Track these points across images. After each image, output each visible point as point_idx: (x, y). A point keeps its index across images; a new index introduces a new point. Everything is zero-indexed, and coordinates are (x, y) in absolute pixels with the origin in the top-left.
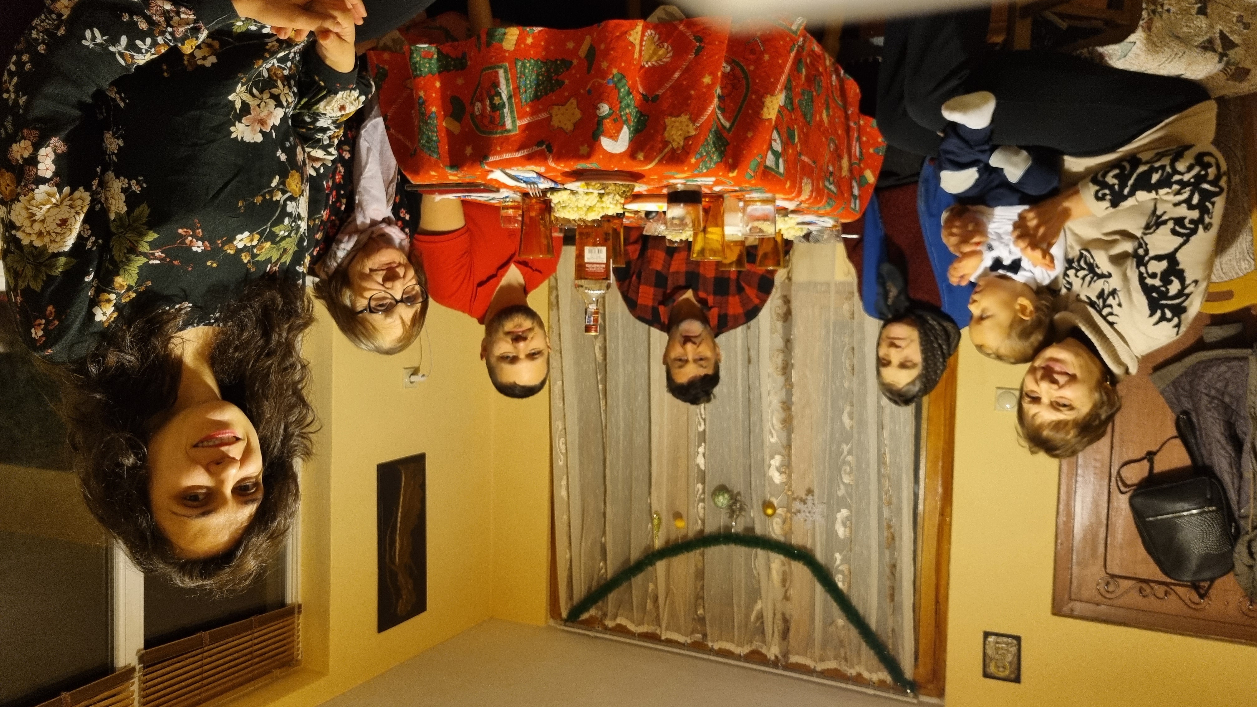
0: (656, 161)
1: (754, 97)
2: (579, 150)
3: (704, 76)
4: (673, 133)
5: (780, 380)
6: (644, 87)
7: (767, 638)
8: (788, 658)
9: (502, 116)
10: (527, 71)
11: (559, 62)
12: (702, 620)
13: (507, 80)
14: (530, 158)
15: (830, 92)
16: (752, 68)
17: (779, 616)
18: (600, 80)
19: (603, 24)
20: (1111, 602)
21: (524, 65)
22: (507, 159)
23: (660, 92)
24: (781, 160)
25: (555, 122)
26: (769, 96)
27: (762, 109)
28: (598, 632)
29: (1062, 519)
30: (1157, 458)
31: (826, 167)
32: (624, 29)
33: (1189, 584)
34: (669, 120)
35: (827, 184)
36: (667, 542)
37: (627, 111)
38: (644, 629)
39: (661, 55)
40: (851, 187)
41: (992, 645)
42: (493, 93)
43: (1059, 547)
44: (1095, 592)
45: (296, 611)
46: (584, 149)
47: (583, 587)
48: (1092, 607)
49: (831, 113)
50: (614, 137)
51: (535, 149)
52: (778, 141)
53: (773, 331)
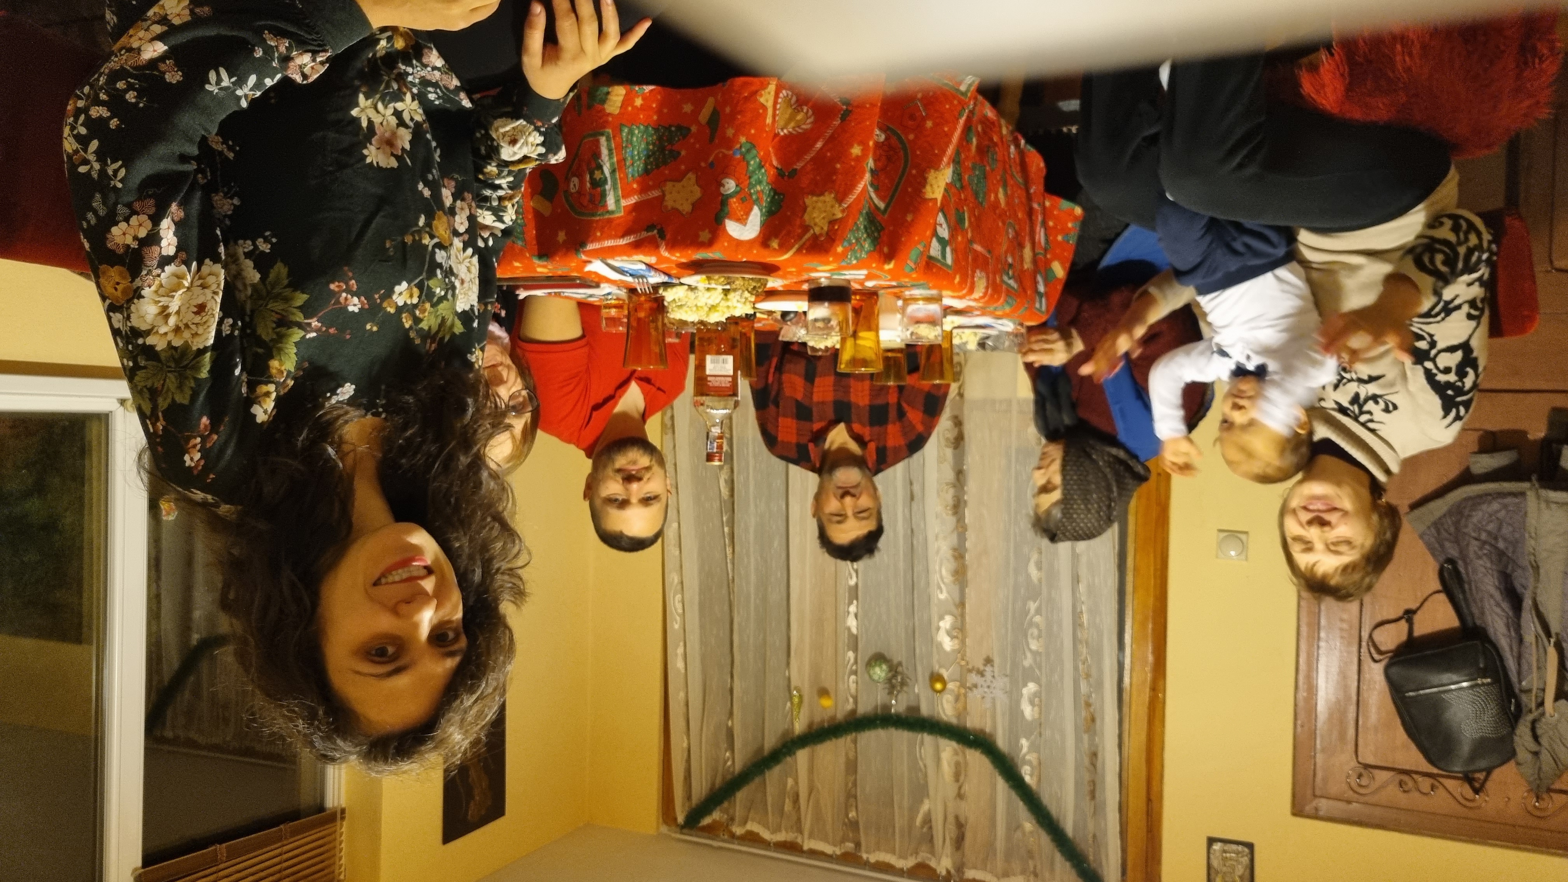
0: (794, 250)
1: (914, 172)
2: (697, 236)
3: (852, 146)
4: (815, 215)
5: (951, 520)
6: (779, 160)
7: (936, 847)
8: (963, 873)
9: (603, 195)
10: (635, 139)
11: (673, 129)
12: (854, 825)
13: (610, 150)
14: (637, 246)
15: (1007, 166)
16: (911, 137)
17: (951, 819)
18: (724, 151)
19: (729, 82)
20: (1366, 799)
21: (631, 133)
22: (609, 247)
23: (799, 166)
24: (948, 249)
25: (669, 202)
26: (932, 171)
27: (924, 187)
28: (724, 841)
29: (1302, 694)
30: (1417, 618)
31: (1003, 257)
32: (753, 88)
33: (1460, 775)
34: (809, 200)
35: (1005, 278)
36: (810, 725)
37: (758, 188)
38: (781, 837)
39: (798, 121)
40: (1036, 283)
41: (1218, 854)
42: (593, 165)
43: (1299, 729)
44: (1344, 787)
45: (339, 816)
46: (705, 235)
47: (704, 783)
48: (1341, 805)
49: (1009, 192)
50: (742, 220)
51: (644, 234)
52: (945, 226)
53: (941, 460)
